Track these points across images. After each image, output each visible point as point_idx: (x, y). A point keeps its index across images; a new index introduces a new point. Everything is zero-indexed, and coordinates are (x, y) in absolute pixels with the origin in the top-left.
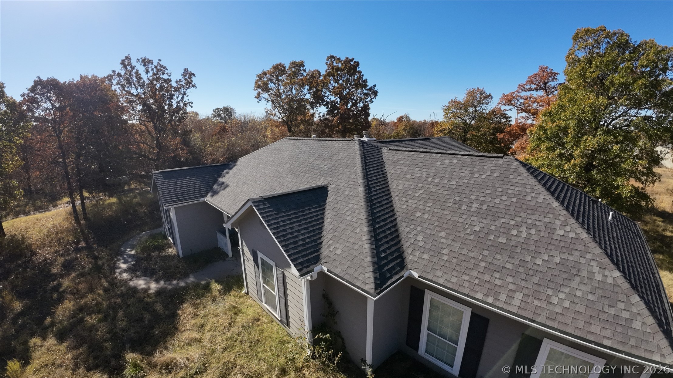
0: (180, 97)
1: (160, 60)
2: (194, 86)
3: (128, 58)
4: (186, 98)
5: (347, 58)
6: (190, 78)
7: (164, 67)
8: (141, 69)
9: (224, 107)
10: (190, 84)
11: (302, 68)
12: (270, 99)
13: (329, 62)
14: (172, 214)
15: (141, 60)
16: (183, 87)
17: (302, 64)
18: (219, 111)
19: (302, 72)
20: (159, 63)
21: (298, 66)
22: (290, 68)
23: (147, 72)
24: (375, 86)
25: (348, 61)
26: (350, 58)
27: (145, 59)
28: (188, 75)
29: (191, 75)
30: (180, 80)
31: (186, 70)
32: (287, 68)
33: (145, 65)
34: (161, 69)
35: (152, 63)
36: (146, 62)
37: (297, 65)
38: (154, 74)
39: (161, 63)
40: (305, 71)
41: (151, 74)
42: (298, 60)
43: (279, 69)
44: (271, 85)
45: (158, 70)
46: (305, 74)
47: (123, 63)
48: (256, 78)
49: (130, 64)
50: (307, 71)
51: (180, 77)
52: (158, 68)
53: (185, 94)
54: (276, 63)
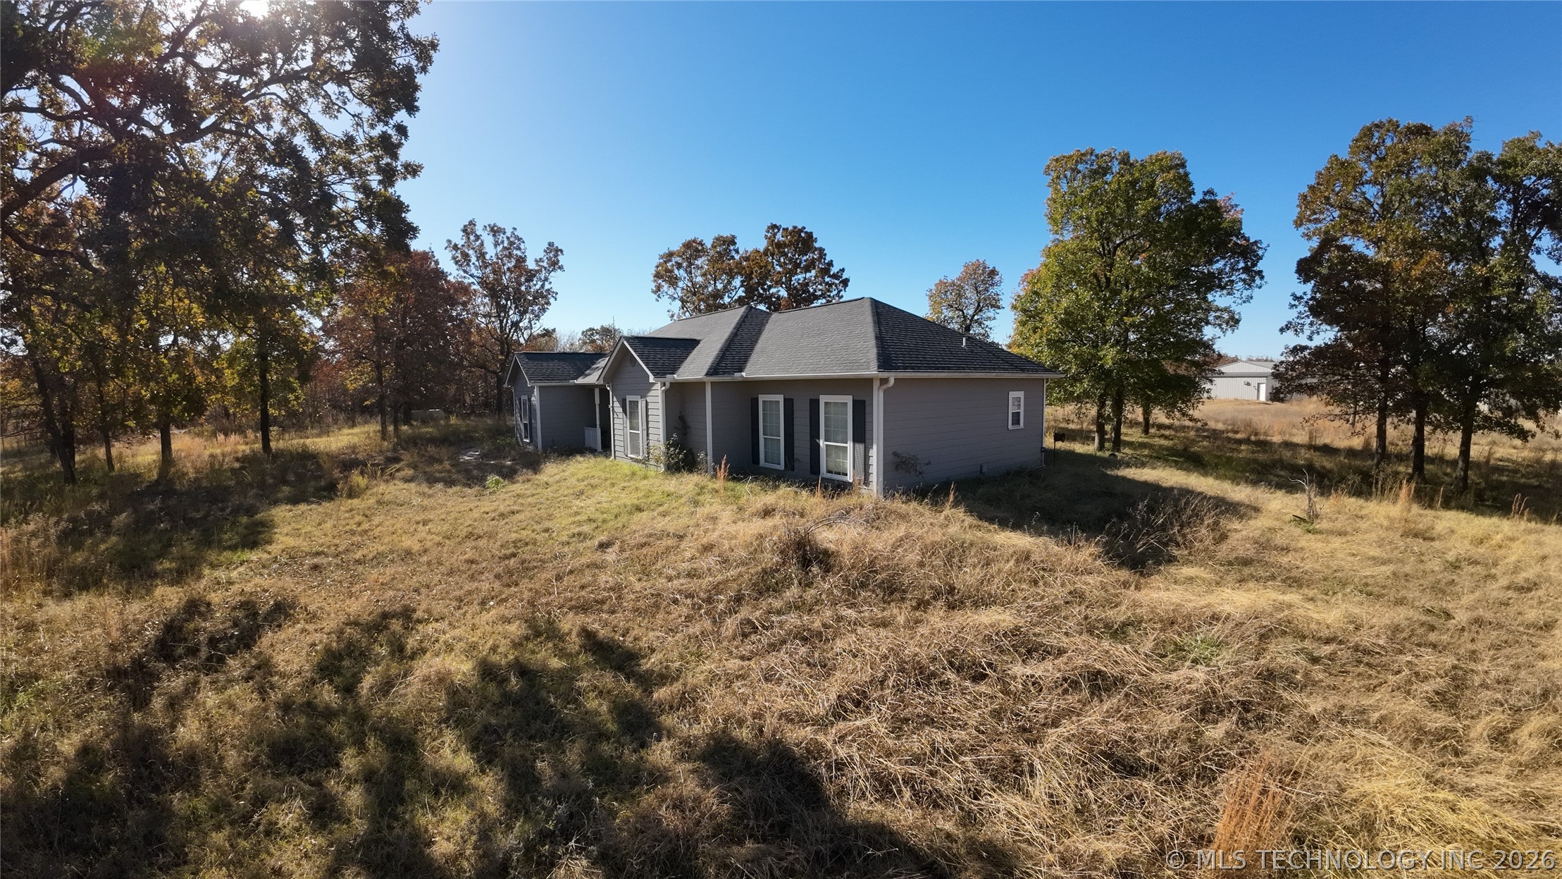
0: (540, 284)
1: (515, 229)
2: (561, 268)
3: (472, 223)
4: (547, 286)
5: (795, 227)
6: (556, 256)
7: (519, 239)
8: (488, 240)
9: (602, 327)
10: (554, 265)
11: (732, 248)
12: (676, 296)
13: (769, 235)
14: (535, 399)
15: (488, 229)
16: (545, 268)
17: (732, 241)
18: (592, 334)
19: (733, 253)
20: (513, 233)
21: (728, 242)
22: (714, 247)
23: (496, 244)
24: (843, 270)
25: (797, 232)
26: (800, 227)
27: (495, 225)
28: (554, 252)
29: (558, 251)
30: (541, 260)
31: (551, 244)
32: (709, 246)
33: (494, 235)
34: (515, 242)
35: (504, 233)
36: (495, 231)
37: (724, 242)
38: (505, 248)
39: (516, 233)
40: (737, 252)
41: (500, 248)
42: (726, 233)
43: (693, 249)
44: (681, 273)
45: (511, 243)
46: (737, 257)
47: (465, 230)
48: (657, 261)
49: (473, 232)
50: (741, 252)
51: (541, 254)
52: (512, 239)
53: (546, 279)
54: (690, 237)
